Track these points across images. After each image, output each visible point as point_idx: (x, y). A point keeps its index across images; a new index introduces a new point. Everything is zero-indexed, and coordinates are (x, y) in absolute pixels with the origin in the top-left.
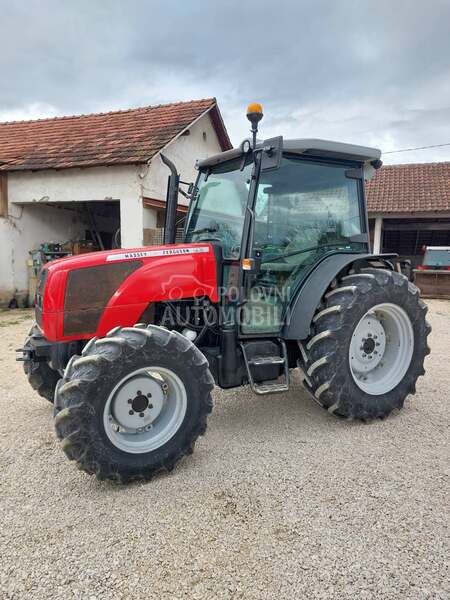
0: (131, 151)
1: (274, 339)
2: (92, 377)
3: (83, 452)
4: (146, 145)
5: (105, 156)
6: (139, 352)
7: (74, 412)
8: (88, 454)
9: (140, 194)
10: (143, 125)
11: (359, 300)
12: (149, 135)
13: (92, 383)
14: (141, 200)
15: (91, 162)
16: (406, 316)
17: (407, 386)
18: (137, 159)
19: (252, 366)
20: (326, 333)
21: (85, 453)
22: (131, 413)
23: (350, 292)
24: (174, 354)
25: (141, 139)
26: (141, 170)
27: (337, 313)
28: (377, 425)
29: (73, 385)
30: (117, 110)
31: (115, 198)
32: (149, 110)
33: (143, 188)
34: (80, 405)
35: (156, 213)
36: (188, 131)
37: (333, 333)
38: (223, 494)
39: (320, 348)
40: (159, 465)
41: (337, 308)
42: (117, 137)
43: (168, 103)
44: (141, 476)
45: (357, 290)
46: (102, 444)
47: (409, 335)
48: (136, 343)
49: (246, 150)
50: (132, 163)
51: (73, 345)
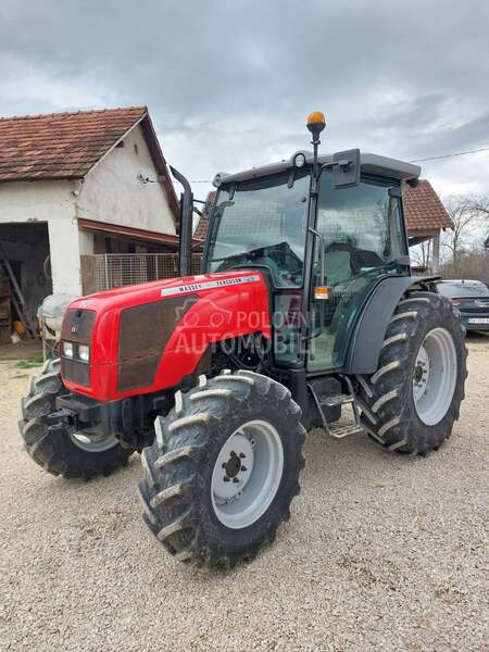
0: (59, 163)
1: (335, 375)
2: (201, 441)
3: (193, 537)
4: (77, 156)
5: (26, 169)
6: (244, 405)
7: (186, 487)
8: (199, 538)
9: (74, 214)
10: (63, 133)
11: (420, 326)
12: (76, 145)
13: (201, 449)
14: (76, 221)
15: (8, 176)
16: (451, 340)
17: (453, 413)
18: (70, 173)
19: (324, 407)
20: (394, 364)
21: (196, 539)
22: (226, 480)
23: (411, 319)
24: (274, 404)
25: (67, 151)
26: (74, 185)
27: (402, 342)
28: (434, 457)
29: (182, 454)
30: (24, 115)
31: (40, 219)
32: (65, 116)
33: (77, 207)
34: (190, 479)
35: (92, 236)
36: (121, 142)
37: (402, 363)
38: (346, 560)
39: (387, 381)
40: (263, 538)
41: (403, 336)
42: (34, 147)
43: (90, 110)
44: (248, 555)
45: (418, 315)
46: (210, 524)
47: (452, 360)
48: (242, 394)
49: (299, 163)
50: (62, 178)
51: (127, 404)
